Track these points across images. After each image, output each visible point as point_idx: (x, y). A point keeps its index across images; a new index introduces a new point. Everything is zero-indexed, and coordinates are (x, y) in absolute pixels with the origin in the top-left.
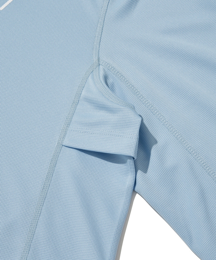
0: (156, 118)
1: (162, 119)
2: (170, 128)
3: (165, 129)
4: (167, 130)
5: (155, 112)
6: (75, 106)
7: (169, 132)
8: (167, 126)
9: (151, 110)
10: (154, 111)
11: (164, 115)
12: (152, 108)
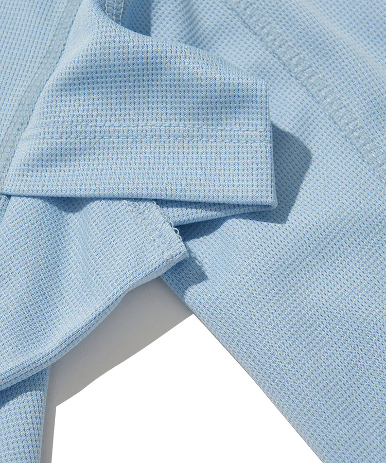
0: (322, 115)
1: (342, 117)
2: (370, 152)
3: (352, 153)
4: (356, 157)
5: (323, 93)
6: (51, 63)
7: (364, 163)
8: (358, 145)
9: (310, 88)
10: (320, 91)
11: (351, 106)
12: (312, 80)
